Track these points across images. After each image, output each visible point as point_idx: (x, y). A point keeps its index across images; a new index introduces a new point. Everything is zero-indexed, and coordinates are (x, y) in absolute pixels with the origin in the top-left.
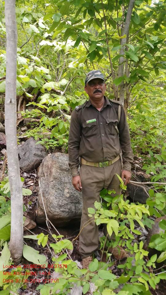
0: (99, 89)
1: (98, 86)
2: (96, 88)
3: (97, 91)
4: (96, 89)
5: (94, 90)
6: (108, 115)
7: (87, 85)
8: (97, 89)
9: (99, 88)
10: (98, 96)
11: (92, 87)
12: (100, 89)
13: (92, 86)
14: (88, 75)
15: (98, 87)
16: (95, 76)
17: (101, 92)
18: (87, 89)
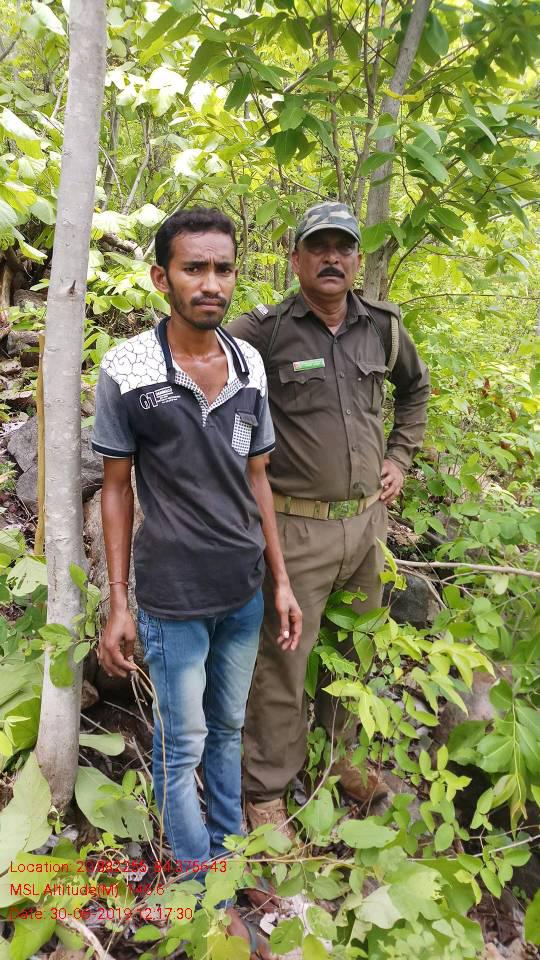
0: (335, 266)
1: (333, 252)
2: (327, 259)
3: (330, 272)
4: (327, 262)
5: (323, 267)
6: (360, 350)
7: (301, 247)
8: (331, 264)
9: (337, 263)
10: (331, 286)
11: (317, 255)
12: (339, 267)
13: (317, 251)
14: (310, 215)
15: (333, 258)
16: (332, 220)
17: (342, 276)
18: (298, 260)
